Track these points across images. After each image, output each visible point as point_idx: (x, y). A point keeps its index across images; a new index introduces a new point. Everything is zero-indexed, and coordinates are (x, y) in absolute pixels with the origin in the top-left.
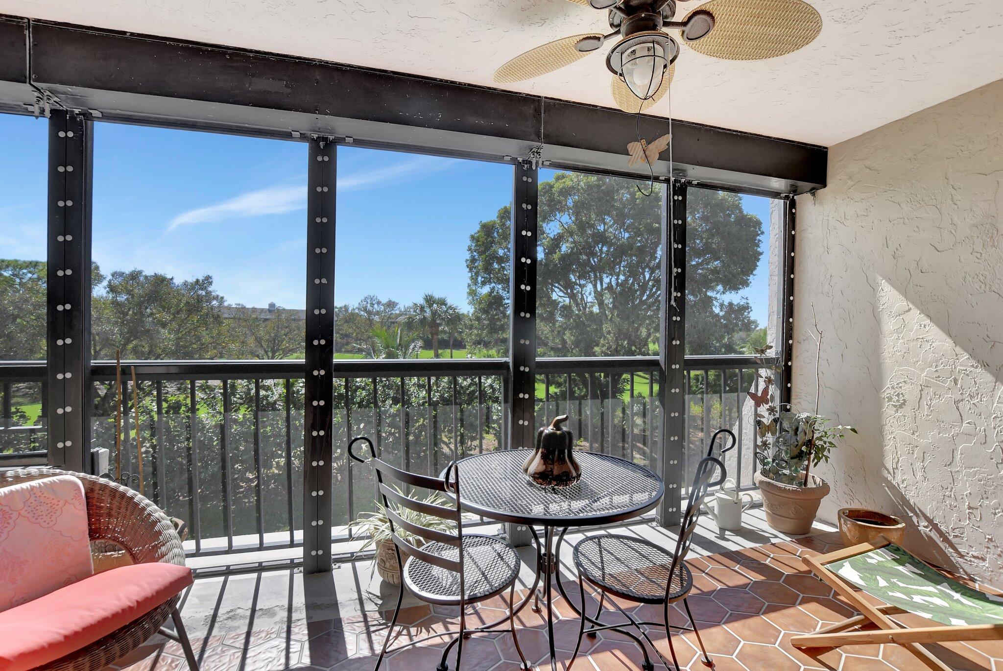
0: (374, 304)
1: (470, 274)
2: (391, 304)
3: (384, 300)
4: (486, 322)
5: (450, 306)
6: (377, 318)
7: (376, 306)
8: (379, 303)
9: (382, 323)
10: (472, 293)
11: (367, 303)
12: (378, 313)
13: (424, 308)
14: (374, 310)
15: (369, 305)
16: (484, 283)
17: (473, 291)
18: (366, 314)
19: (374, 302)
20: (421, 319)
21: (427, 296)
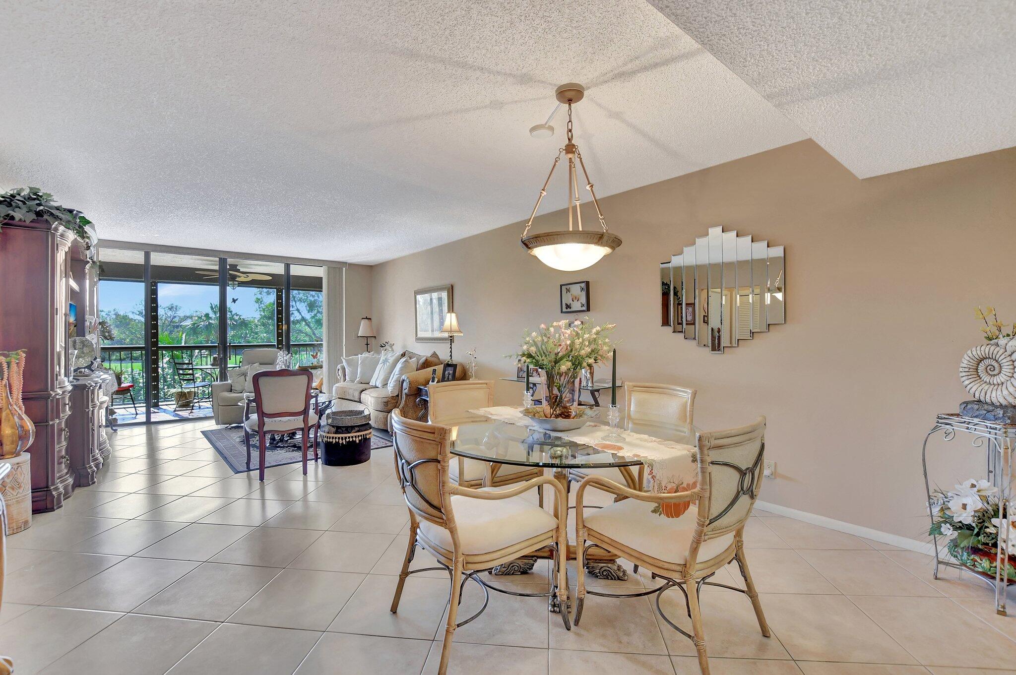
20: (207, 325)
21: (211, 304)
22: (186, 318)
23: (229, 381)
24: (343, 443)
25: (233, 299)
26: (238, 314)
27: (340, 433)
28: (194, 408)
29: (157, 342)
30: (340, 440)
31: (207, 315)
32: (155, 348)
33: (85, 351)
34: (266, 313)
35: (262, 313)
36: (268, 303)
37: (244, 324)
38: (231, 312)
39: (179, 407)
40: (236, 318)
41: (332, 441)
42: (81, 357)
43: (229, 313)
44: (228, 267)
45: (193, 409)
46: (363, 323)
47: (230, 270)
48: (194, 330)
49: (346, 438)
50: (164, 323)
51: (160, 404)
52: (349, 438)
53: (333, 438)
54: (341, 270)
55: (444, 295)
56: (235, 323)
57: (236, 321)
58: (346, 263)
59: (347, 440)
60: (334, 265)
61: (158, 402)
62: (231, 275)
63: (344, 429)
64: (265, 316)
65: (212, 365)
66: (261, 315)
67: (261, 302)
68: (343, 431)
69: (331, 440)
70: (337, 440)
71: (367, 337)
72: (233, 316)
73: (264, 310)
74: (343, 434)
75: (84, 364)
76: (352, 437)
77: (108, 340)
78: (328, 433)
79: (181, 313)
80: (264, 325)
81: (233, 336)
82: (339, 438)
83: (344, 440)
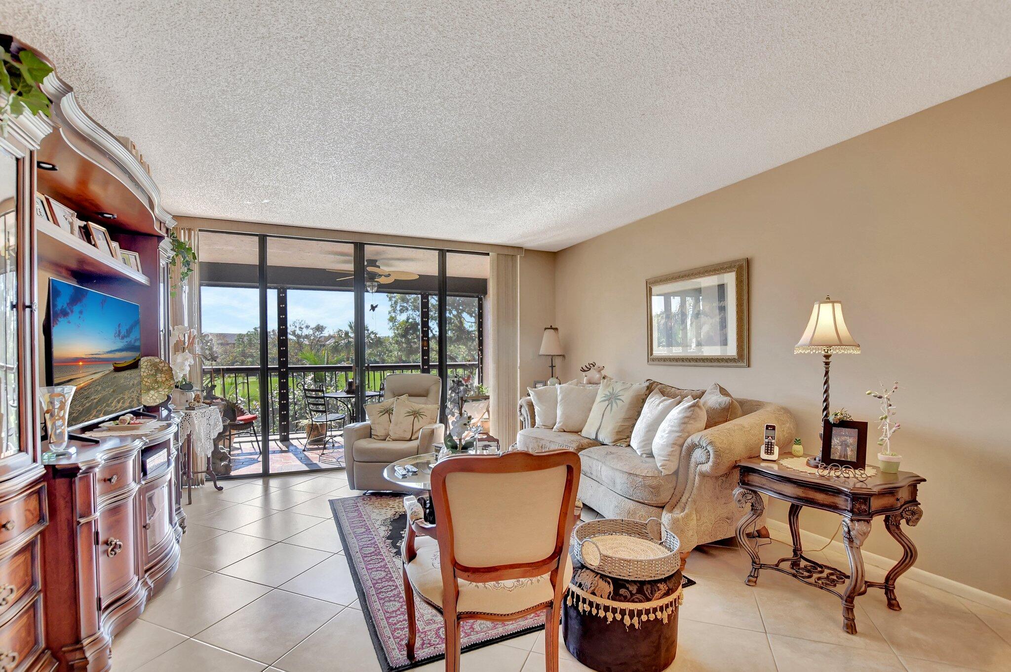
0: (302, 328)
1: (390, 303)
2: (320, 328)
3: (313, 325)
4: (404, 345)
5: (372, 332)
6: (306, 342)
7: (304, 330)
8: (307, 327)
9: (311, 346)
10: (392, 319)
11: (296, 327)
12: (307, 337)
13: (348, 333)
14: (303, 334)
15: (297, 329)
16: (402, 311)
17: (393, 318)
18: (295, 338)
19: (302, 327)
20: (346, 343)
21: (350, 323)
22: (330, 337)
23: (368, 422)
24: (632, 625)
25: (372, 306)
26: (374, 332)
27: (625, 599)
28: (327, 446)
29: (286, 362)
30: (627, 618)
31: (347, 334)
32: (284, 370)
33: (159, 379)
34: (400, 332)
35: (396, 331)
36: (401, 320)
37: (379, 342)
38: (368, 330)
39: (310, 444)
40: (372, 336)
41: (605, 617)
42: (153, 389)
43: (366, 332)
44: (366, 263)
45: (325, 448)
46: (549, 334)
47: (368, 266)
48: (336, 349)
49: (640, 613)
50: (312, 343)
51: (291, 436)
52: (648, 612)
53: (606, 609)
54: (513, 257)
55: (730, 279)
56: (371, 341)
57: (372, 339)
58: (521, 248)
59: (644, 618)
60: (506, 252)
61: (288, 434)
62: (369, 273)
63: (634, 589)
64: (399, 334)
65: (348, 392)
66: (395, 333)
67: (395, 320)
68: (632, 595)
69: (602, 614)
70: (618, 617)
71: (552, 356)
72: (370, 334)
73: (398, 329)
74: (633, 601)
75: (157, 401)
76: (655, 610)
77: (208, 360)
78: (593, 593)
79: (326, 333)
80: (397, 342)
81: (370, 354)
82: (623, 612)
83: (636, 619)
